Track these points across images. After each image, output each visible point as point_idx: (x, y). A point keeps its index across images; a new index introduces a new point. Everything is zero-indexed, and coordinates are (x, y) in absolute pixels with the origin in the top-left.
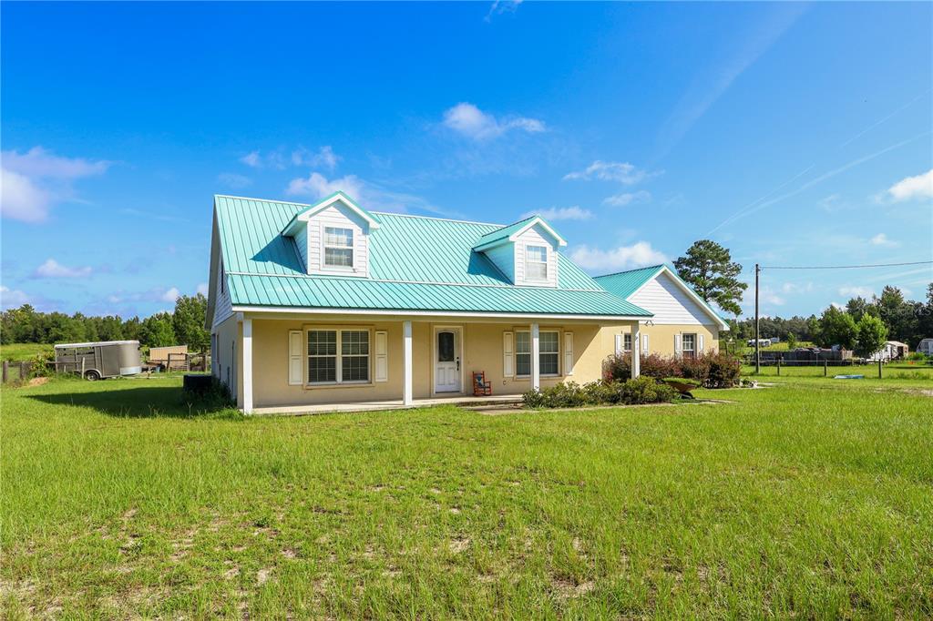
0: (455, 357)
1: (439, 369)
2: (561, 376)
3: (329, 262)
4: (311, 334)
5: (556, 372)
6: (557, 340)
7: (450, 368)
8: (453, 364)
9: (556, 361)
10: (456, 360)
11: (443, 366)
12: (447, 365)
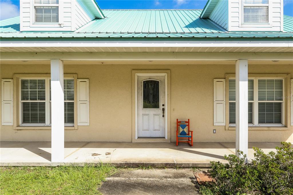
0: (161, 104)
1: (143, 115)
2: (286, 126)
3: (38, 19)
4: (24, 82)
5: (279, 121)
6: (282, 89)
7: (155, 115)
8: (159, 111)
9: (280, 110)
10: (161, 107)
11: (147, 113)
12: (151, 111)
